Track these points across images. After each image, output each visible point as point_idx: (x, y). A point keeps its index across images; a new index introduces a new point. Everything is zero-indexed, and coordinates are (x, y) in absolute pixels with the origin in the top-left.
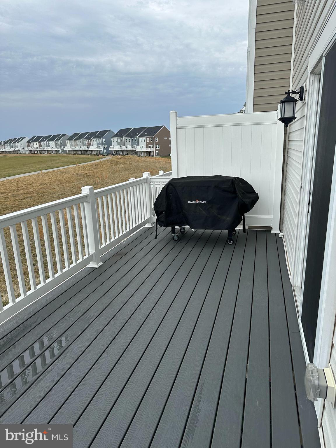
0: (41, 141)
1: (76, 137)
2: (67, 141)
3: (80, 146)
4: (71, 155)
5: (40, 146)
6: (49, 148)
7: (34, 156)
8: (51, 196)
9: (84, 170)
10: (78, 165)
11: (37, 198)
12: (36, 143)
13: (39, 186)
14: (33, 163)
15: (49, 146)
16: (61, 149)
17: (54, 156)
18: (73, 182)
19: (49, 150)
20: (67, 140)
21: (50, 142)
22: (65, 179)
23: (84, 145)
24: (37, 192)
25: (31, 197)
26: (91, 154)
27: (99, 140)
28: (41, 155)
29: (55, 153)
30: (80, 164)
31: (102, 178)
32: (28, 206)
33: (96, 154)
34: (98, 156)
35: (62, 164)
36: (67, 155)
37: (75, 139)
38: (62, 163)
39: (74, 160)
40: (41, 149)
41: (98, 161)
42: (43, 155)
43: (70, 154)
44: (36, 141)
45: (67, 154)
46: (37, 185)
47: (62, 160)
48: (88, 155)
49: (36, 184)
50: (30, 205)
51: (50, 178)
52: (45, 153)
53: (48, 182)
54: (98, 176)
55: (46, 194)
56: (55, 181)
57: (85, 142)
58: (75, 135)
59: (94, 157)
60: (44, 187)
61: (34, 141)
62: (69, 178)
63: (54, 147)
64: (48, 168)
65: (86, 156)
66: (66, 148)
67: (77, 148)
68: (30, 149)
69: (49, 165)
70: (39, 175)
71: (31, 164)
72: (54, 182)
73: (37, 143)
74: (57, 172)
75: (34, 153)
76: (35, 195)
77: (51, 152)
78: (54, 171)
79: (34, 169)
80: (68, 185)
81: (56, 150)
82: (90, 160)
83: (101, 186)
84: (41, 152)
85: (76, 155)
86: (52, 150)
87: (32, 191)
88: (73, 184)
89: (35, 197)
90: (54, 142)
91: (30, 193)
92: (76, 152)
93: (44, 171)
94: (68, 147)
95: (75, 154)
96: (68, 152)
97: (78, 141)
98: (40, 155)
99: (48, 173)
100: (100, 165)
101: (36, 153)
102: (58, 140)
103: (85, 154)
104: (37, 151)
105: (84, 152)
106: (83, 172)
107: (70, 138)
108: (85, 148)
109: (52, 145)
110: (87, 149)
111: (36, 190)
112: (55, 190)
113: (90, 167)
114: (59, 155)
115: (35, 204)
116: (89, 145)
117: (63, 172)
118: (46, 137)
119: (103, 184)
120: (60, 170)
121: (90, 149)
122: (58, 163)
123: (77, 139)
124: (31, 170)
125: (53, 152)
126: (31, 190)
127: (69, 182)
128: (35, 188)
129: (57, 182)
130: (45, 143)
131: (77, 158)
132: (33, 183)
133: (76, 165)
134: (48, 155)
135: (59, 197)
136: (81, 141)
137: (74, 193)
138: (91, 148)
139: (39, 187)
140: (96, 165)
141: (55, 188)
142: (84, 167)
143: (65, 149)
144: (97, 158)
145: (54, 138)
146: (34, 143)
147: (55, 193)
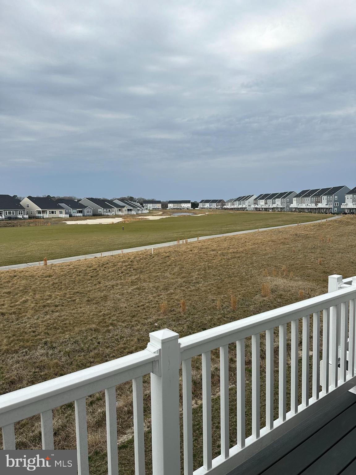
0: (268, 198)
1: (305, 194)
2: (294, 199)
3: (307, 204)
4: (295, 213)
5: (266, 203)
6: (274, 206)
7: (259, 213)
8: (260, 258)
9: (305, 231)
10: (299, 224)
11: (244, 259)
12: (262, 200)
13: (251, 245)
14: (254, 221)
15: (275, 203)
16: (287, 207)
17: (278, 214)
18: (288, 244)
19: (274, 208)
20: (295, 197)
21: (277, 200)
22: (280, 240)
23: (311, 202)
24: (246, 253)
25: (239, 257)
26: (319, 213)
27: (318, 198)
28: (266, 212)
29: (280, 210)
30: (302, 224)
31: (324, 242)
32: (233, 267)
33: (324, 212)
34: (326, 215)
35: (283, 223)
36: (291, 213)
37: (302, 197)
38: (284, 221)
39: (297, 218)
40: (267, 206)
41: (325, 220)
42: (267, 212)
43: (295, 211)
44: (262, 199)
45: (292, 211)
46: (249, 245)
47: (285, 218)
48: (315, 213)
49: (248, 243)
50: (235, 266)
51: (264, 238)
52: (270, 211)
53: (261, 242)
54: (319, 238)
55: (255, 255)
56: (269, 241)
57: (314, 199)
58: (303, 192)
59: (321, 216)
60: (256, 247)
61: (261, 199)
62: (284, 239)
63: (280, 204)
64: (267, 226)
65: (313, 215)
66: (292, 206)
67: (304, 206)
68: (256, 206)
69: (269, 223)
70: (255, 233)
71: (252, 221)
72: (267, 242)
73: (264, 200)
74: (274, 231)
75: (259, 210)
76: (243, 255)
77: (276, 209)
78: (270, 230)
79: (253, 226)
80: (282, 247)
81: (281, 208)
82: (315, 219)
83: (321, 251)
84: (266, 209)
85: (302, 213)
86: (277, 208)
87: (242, 251)
88: (288, 246)
89: (243, 258)
90: (280, 199)
91: (240, 253)
92: (302, 210)
93: (261, 230)
94: (294, 205)
95: (300, 212)
96: (293, 210)
97: (306, 198)
98: (264, 212)
99: (265, 231)
100: (325, 226)
101: (261, 210)
102: (284, 197)
103: (311, 212)
104: (263, 208)
105: (311, 210)
106: (303, 232)
107: (298, 196)
108: (313, 206)
109: (278, 203)
110: (315, 207)
111: (246, 250)
112: (266, 251)
113: (312, 228)
114: (283, 212)
115: (240, 265)
116: (316, 203)
117: (280, 232)
118: (273, 195)
119: (323, 249)
120: (278, 229)
121: (318, 207)
122: (279, 221)
123: (306, 196)
124: (250, 227)
125: (278, 210)
126: (241, 249)
127: (283, 243)
128: (246, 248)
129: (270, 243)
130: (271, 200)
131: (301, 217)
132: (246, 242)
133: (297, 224)
134: (272, 212)
135: (268, 261)
136: (309, 198)
137: (286, 257)
138: (320, 205)
139: (250, 247)
140: (320, 225)
141: (267, 249)
142: (305, 228)
143: (290, 207)
144: (325, 216)
145: (280, 196)
146: (261, 201)
147: (265, 255)
